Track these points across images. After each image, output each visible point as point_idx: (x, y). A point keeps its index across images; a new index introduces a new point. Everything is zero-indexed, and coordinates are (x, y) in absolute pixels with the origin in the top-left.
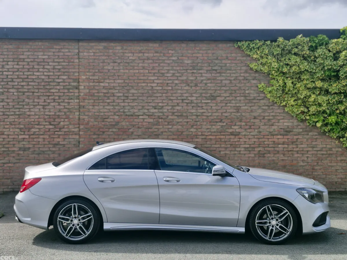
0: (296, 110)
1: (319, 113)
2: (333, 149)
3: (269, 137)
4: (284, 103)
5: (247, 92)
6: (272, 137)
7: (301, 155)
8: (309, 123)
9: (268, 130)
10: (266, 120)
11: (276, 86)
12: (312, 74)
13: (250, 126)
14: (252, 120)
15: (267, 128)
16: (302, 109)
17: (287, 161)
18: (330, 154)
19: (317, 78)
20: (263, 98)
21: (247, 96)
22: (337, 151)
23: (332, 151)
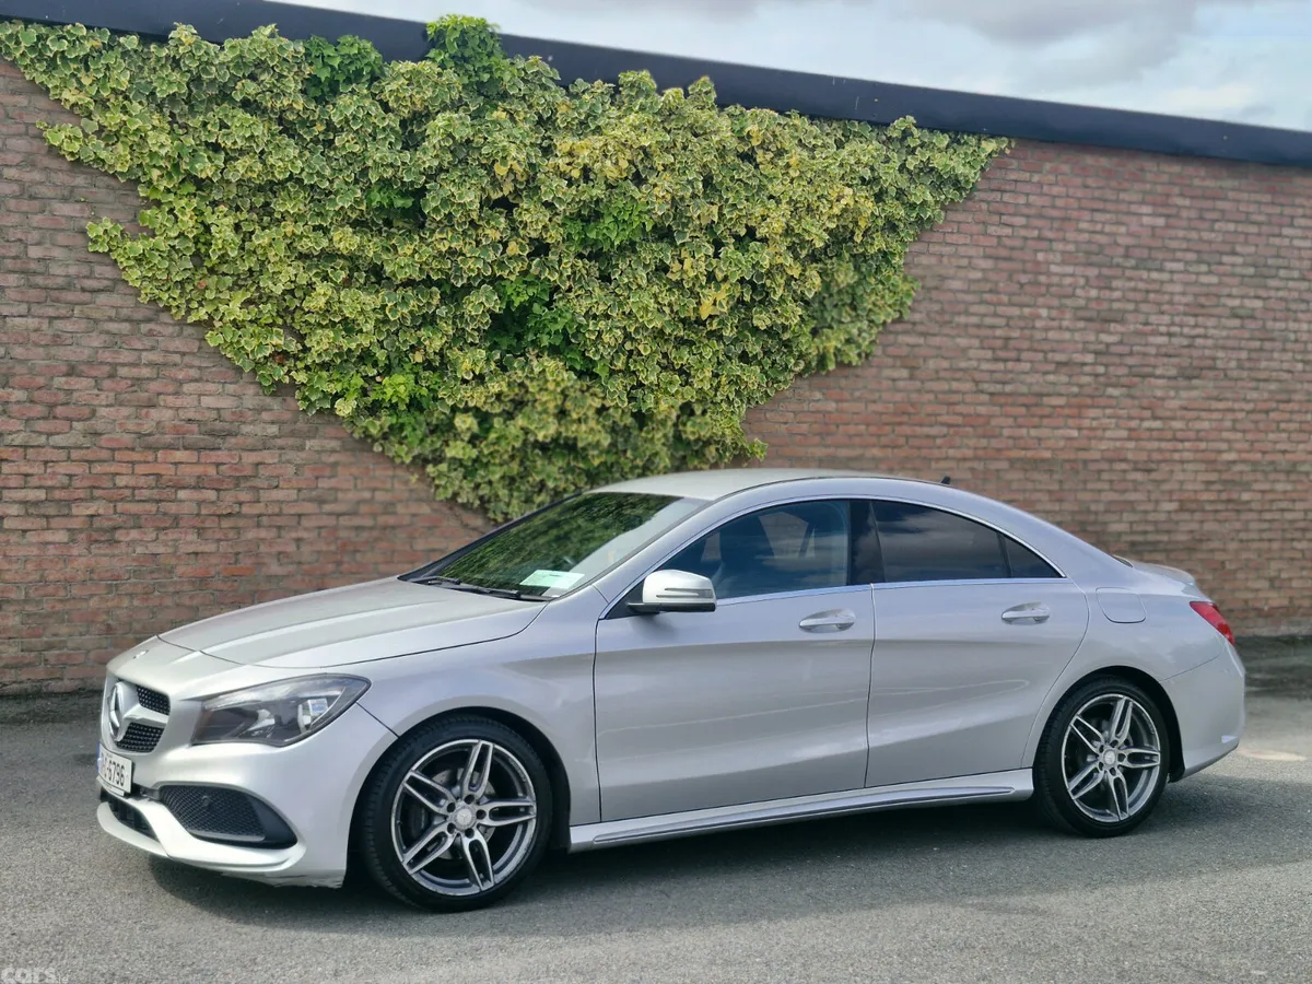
0: (255, 342)
1: (346, 361)
2: (400, 509)
3: (135, 456)
4: (202, 314)
5: (34, 252)
6: (151, 458)
7: (273, 533)
8: (305, 398)
9: (131, 426)
10: (124, 384)
11: (168, 238)
12: (319, 195)
13: (52, 406)
14: (59, 381)
15: (128, 418)
16: (278, 340)
17: (214, 560)
18: (385, 528)
19: (337, 213)
20: (106, 283)
21: (35, 273)
22: (414, 515)
23: (395, 513)
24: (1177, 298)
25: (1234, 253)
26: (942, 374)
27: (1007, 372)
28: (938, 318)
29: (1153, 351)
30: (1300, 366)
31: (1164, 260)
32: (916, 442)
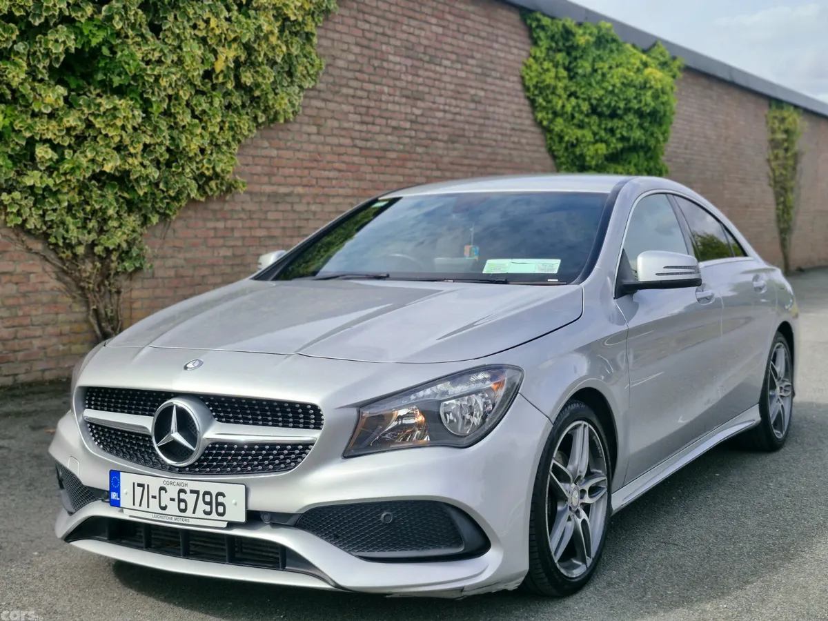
24: (448, 86)
25: (473, 57)
26: (335, 132)
27: (368, 132)
28: (333, 88)
29: (436, 122)
30: (499, 138)
31: (442, 58)
32: (322, 183)
